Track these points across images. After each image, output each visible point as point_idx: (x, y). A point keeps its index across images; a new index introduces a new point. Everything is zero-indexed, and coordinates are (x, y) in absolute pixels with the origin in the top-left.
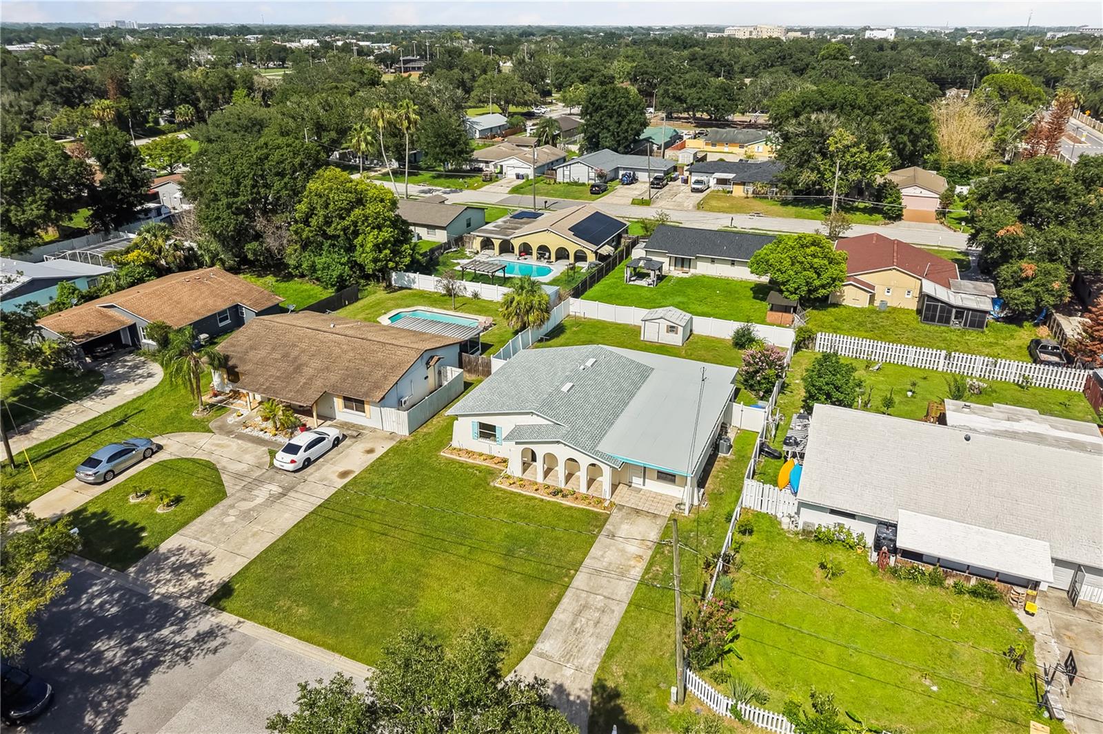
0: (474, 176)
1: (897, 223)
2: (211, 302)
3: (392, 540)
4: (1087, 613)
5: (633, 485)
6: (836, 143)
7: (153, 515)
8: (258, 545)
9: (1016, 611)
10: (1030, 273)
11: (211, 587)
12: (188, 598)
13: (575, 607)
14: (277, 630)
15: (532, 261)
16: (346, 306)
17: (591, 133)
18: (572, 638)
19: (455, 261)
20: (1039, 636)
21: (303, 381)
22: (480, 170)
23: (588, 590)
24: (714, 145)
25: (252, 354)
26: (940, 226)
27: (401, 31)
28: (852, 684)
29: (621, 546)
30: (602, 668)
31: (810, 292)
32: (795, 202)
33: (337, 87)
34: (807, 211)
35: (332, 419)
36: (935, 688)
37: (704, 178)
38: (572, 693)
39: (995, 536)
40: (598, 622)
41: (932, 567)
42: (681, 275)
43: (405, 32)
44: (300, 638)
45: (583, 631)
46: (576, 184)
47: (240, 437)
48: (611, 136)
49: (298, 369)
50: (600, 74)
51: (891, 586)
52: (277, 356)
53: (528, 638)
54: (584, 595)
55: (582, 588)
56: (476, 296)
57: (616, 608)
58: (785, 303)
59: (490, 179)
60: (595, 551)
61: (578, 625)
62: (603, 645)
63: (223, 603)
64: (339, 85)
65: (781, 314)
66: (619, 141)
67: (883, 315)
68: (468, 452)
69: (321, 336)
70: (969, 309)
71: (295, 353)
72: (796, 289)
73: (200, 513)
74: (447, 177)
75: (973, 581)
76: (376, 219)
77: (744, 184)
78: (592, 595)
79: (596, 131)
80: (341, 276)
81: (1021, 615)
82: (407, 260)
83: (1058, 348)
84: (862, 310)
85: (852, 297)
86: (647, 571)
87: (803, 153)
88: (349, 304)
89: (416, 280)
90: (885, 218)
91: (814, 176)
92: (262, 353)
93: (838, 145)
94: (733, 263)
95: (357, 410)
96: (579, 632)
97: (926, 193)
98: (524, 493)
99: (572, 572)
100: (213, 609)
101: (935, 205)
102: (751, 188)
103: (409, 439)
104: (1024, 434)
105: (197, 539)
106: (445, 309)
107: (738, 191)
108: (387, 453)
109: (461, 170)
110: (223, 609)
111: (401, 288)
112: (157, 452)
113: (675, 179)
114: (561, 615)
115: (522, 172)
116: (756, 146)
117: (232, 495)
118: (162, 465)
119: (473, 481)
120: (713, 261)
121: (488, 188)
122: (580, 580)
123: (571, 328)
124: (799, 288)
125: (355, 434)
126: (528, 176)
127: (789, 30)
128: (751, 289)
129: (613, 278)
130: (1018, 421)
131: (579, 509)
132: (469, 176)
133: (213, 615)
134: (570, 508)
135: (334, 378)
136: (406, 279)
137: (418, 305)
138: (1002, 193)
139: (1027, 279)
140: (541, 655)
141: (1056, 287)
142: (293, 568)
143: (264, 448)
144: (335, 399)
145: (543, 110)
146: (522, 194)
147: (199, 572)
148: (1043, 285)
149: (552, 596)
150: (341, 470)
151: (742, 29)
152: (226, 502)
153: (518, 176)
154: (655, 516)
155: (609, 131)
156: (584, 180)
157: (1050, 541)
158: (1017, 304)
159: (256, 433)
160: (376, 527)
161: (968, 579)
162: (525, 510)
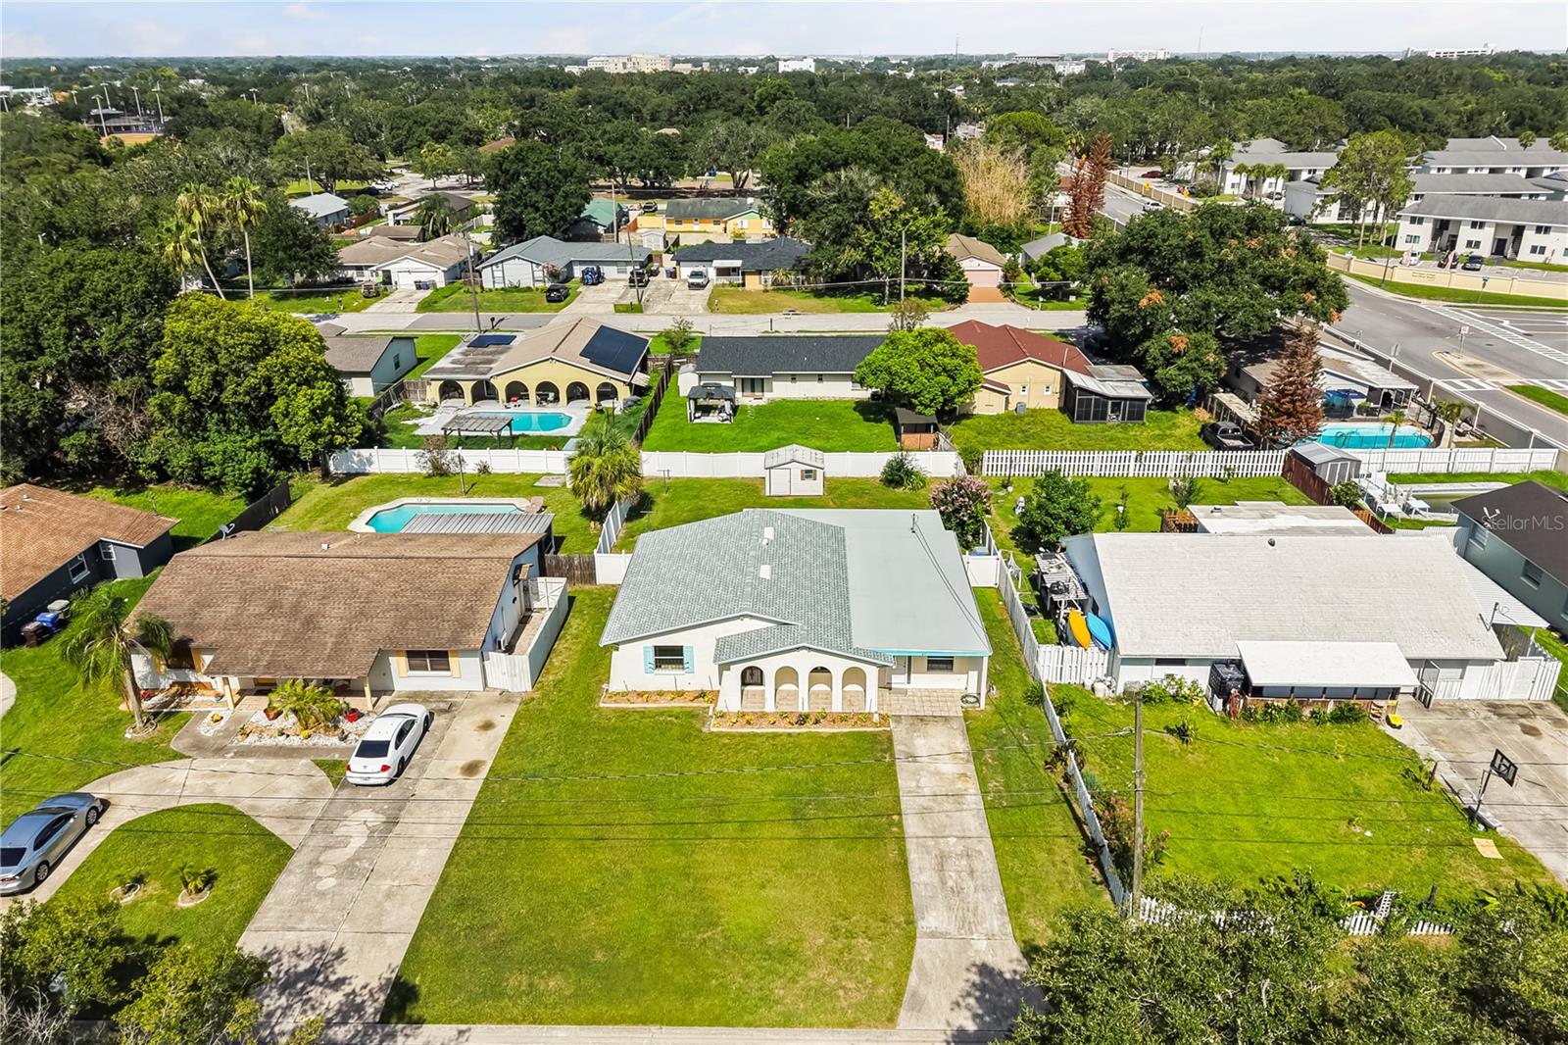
0: (346, 291)
1: (963, 306)
2: (50, 543)
3: (617, 843)
4: (1442, 711)
5: (893, 686)
6: (882, 208)
7: (177, 915)
8: (408, 909)
9: (1381, 727)
10: (1182, 346)
11: (371, 995)
12: (344, 1022)
13: (929, 862)
14: (534, 1023)
15: (530, 407)
16: (277, 515)
17: (509, 214)
18: (955, 901)
19: (410, 423)
20: (1418, 748)
21: (330, 641)
22: (350, 281)
23: (931, 834)
24: (679, 222)
25: (207, 615)
26: (1013, 305)
27: (53, 68)
28: (1290, 855)
29: (932, 767)
30: (1019, 926)
31: (945, 402)
32: (831, 292)
33: (36, 164)
34: (849, 301)
35: (389, 691)
36: (1368, 834)
37: (700, 268)
38: (1003, 970)
39: (1343, 648)
40: (972, 872)
41: (1286, 700)
42: (755, 403)
43: (59, 70)
44: (580, 1023)
45: (962, 889)
46: (517, 289)
47: (244, 753)
48: (541, 216)
49: (310, 622)
50: (461, 128)
51: (1250, 734)
52: (254, 609)
53: (902, 919)
54: (931, 842)
55: (921, 834)
56: (484, 470)
57: (981, 847)
58: (921, 420)
59: (374, 294)
60: (904, 782)
61: (950, 883)
62: (997, 898)
63: (414, 1011)
64: (40, 160)
65: (918, 435)
66: (553, 224)
67: (1026, 419)
68: (640, 695)
69: (318, 564)
70: (1126, 399)
71: (288, 599)
72: (931, 401)
73: (264, 888)
74: (300, 296)
75: (1331, 707)
76: (303, 369)
77: (759, 272)
78: (942, 840)
79: (518, 211)
80: (257, 471)
81: (1389, 730)
82: (358, 429)
83: (1237, 430)
84: (998, 417)
85: (985, 404)
86: (984, 792)
87: (839, 226)
88: (280, 512)
89: (374, 459)
90: (948, 301)
91: (858, 256)
92: (227, 610)
93: (885, 210)
94: (820, 378)
95: (432, 669)
96: (958, 891)
97: (985, 265)
98: (759, 731)
99: (896, 817)
100: (400, 1026)
101: (998, 277)
102: (770, 277)
103: (537, 695)
104: (1288, 530)
105: (292, 929)
106: (448, 496)
107: (753, 283)
108: (515, 722)
109: (315, 285)
110: (421, 1021)
111: (349, 476)
112: (104, 811)
113: (655, 273)
114: (922, 874)
115: (424, 278)
116: (738, 220)
117: (301, 845)
118: (127, 830)
119: (676, 731)
120: (794, 378)
121: (376, 306)
122: (912, 825)
123: (658, 495)
124: (934, 399)
125: (444, 706)
126: (434, 284)
127: (675, 61)
128: (855, 409)
129: (667, 417)
130: (1273, 517)
131: (846, 734)
132: (336, 292)
133: (407, 1036)
134: (833, 736)
135: (383, 626)
136: (356, 459)
137: (398, 497)
138: (1124, 254)
139: (1179, 355)
140: (933, 935)
141: (1211, 360)
142: (495, 925)
143: (303, 761)
144: (392, 659)
145: (389, 185)
146: (440, 311)
147: (332, 978)
148: (1197, 359)
149: (893, 855)
150: (462, 763)
151: (610, 59)
152: (298, 861)
153: (419, 286)
154: (946, 719)
155: (537, 210)
156: (527, 282)
157: (1396, 641)
158: (1175, 386)
159: (267, 741)
160: (580, 832)
161: (1325, 704)
162: (773, 753)
